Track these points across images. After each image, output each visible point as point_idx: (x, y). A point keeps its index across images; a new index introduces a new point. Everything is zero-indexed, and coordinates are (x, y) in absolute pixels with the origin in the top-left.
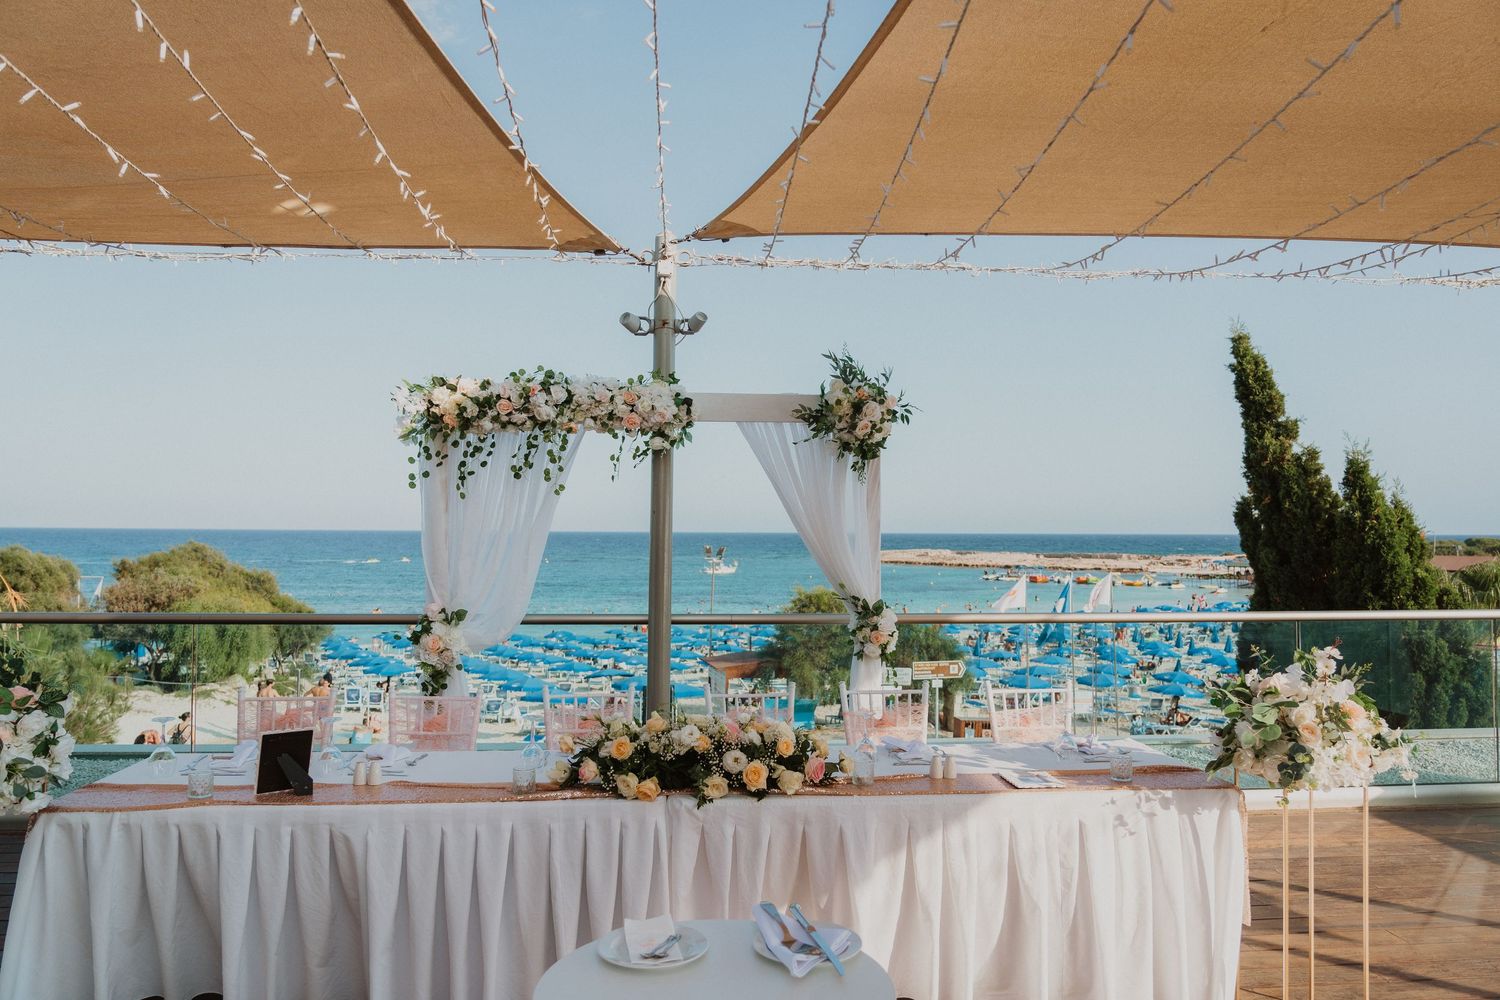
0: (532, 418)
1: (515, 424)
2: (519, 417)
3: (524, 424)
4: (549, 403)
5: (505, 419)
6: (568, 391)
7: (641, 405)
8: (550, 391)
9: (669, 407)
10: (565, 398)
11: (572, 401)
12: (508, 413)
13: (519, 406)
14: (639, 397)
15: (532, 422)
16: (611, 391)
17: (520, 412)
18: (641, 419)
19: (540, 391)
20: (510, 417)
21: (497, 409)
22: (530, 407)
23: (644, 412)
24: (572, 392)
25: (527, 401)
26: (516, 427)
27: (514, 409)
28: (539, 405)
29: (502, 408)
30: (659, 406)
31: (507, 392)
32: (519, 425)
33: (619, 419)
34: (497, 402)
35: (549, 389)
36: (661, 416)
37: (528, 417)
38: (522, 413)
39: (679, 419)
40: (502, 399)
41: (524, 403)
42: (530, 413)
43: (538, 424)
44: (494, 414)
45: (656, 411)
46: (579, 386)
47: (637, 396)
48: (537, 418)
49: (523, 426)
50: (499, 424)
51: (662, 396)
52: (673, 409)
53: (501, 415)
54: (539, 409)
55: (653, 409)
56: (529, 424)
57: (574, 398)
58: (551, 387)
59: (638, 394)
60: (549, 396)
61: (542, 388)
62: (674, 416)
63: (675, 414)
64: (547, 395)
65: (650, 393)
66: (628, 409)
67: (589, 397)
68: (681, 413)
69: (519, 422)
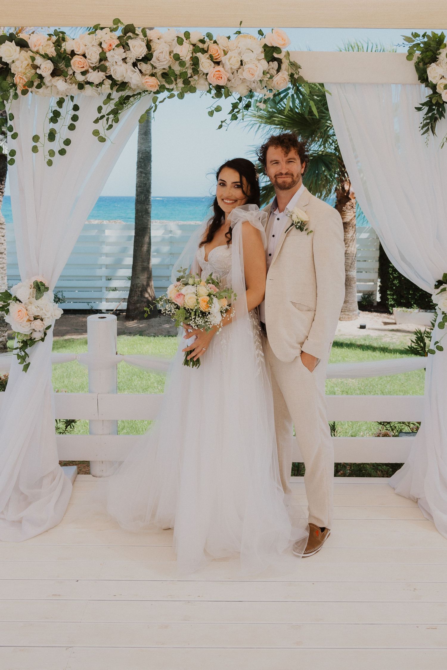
0: (110, 77)
1: (91, 84)
2: (95, 77)
3: (101, 84)
4: (128, 60)
5: (80, 78)
6: (149, 47)
7: (229, 61)
8: (129, 46)
9: (259, 62)
10: (145, 54)
11: (152, 57)
12: (83, 71)
13: (95, 64)
14: (225, 53)
15: (110, 82)
16: (194, 45)
17: (97, 70)
18: (228, 75)
19: (117, 46)
20: (87, 76)
21: (73, 67)
22: (107, 64)
23: (231, 68)
24: (152, 47)
25: (103, 58)
26: (94, 88)
27: (90, 67)
28: (116, 62)
29: (77, 65)
30: (248, 61)
31: (81, 48)
32: (97, 85)
33: (204, 74)
34: (71, 59)
35: (127, 44)
36: (250, 72)
37: (106, 76)
38: (98, 72)
39: (269, 76)
40: (76, 56)
41: (101, 60)
42: (107, 72)
43: (117, 85)
44: (71, 72)
45: (245, 67)
46: (158, 39)
47: (224, 51)
48: (113, 77)
49: (101, 87)
50: (76, 85)
51: (251, 50)
52: (264, 65)
53: (76, 74)
54: (116, 67)
55: (242, 64)
56: (108, 83)
57: (155, 54)
58: (130, 42)
59: (225, 49)
60: (127, 52)
61: (119, 43)
62: (264, 73)
63: (265, 71)
64: (125, 52)
65: (238, 48)
66: (213, 64)
67: (170, 53)
68: (271, 70)
69: (96, 82)
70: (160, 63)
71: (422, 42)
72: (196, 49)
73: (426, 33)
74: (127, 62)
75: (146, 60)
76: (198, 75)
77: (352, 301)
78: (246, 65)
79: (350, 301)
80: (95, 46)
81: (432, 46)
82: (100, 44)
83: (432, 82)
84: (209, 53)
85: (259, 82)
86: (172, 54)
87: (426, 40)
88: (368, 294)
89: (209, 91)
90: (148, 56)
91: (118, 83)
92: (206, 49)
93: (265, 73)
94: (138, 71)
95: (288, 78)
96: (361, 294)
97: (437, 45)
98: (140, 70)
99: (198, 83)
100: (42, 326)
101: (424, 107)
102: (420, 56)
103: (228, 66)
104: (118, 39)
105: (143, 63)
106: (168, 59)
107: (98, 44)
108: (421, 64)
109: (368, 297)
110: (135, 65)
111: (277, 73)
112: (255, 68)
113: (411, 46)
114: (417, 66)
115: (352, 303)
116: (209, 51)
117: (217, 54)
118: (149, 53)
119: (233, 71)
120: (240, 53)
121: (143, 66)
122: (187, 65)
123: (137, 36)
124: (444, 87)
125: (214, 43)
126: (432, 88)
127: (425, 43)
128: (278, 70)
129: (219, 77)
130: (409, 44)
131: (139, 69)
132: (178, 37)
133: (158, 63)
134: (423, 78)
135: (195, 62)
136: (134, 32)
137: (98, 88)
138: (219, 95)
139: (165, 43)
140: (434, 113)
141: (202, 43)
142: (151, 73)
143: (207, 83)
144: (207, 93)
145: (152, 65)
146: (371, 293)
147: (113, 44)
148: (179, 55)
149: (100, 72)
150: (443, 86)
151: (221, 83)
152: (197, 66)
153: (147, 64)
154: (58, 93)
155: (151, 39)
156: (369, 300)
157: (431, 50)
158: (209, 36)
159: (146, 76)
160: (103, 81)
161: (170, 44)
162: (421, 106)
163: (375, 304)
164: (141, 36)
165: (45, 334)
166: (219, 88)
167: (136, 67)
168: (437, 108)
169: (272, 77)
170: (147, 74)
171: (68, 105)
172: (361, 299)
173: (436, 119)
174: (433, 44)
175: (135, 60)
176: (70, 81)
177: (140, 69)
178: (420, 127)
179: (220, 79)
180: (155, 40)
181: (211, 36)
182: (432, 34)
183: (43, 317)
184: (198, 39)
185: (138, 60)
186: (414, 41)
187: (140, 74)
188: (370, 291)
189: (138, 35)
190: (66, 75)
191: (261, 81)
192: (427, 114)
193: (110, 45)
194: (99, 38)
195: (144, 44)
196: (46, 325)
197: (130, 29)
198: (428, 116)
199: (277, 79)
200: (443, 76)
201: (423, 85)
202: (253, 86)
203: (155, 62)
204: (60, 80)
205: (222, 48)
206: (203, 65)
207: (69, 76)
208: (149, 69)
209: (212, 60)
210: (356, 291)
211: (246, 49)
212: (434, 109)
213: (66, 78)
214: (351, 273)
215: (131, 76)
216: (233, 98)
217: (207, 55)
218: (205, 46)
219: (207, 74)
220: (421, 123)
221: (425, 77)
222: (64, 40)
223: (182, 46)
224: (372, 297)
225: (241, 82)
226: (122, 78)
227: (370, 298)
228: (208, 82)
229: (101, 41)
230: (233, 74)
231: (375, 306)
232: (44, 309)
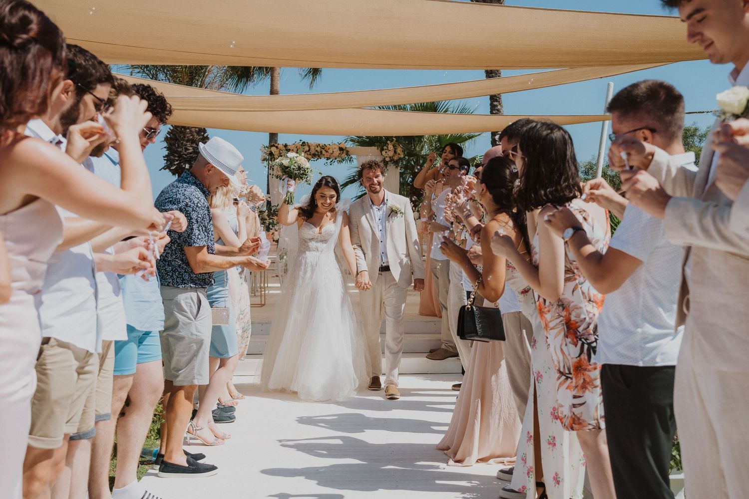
11: (310, 150)
52: (339, 152)
55: (333, 152)
67: (315, 149)
72: (321, 148)
76: (322, 155)
84: (325, 149)
89: (325, 159)
99: (322, 157)
103: (330, 152)
107: (296, 147)
110: (305, 152)
117: (327, 150)
120: (333, 149)
122: (319, 152)
125: (326, 147)
128: (343, 153)
132: (317, 145)
135: (321, 151)
138: (327, 160)
141: (323, 147)
151: (328, 157)
158: (325, 145)
166: (327, 158)
179: (328, 155)
187: (307, 154)
193: (299, 147)
195: (308, 147)
205: (328, 148)
206: (323, 152)
208: (309, 153)
209: (325, 151)
211: (335, 148)
216: (331, 160)
219: (324, 154)
222: (287, 146)
223: (318, 148)
225: (333, 156)
228: (325, 157)
230: (331, 154)
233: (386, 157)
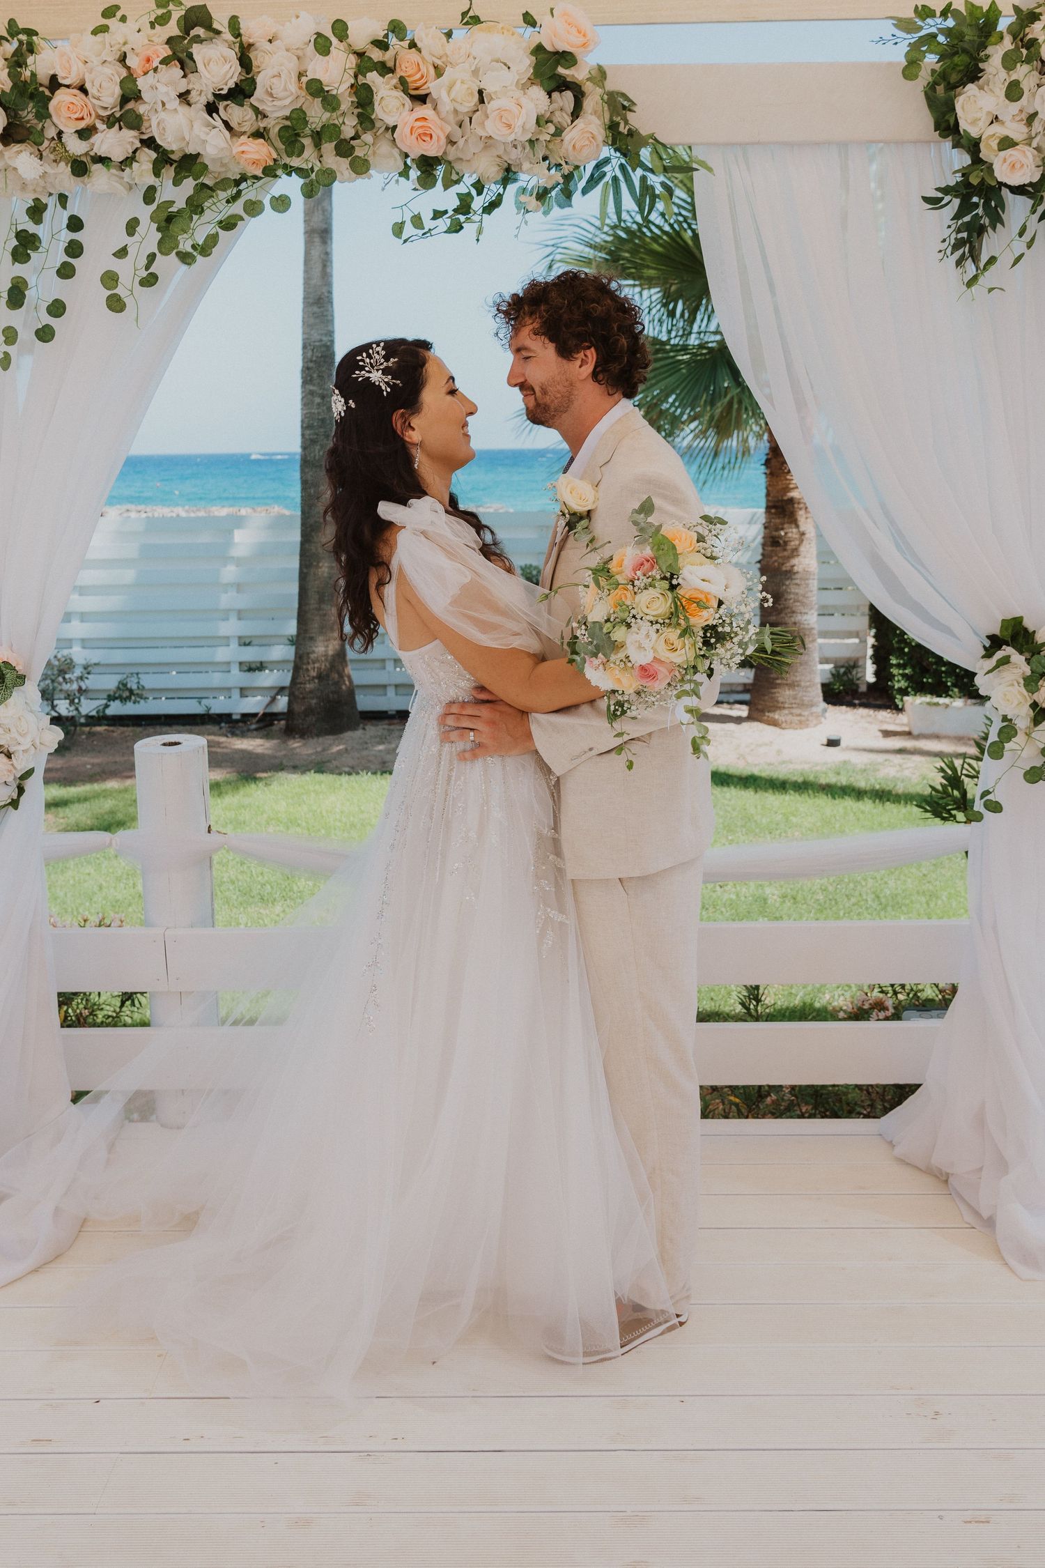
0: (150, 143)
1: (102, 160)
2: (114, 142)
3: (128, 161)
4: (193, 97)
5: (76, 147)
6: (245, 62)
7: (449, 92)
8: (195, 62)
9: (525, 94)
10: (235, 79)
11: (255, 88)
12: (82, 129)
13: (112, 109)
14: (439, 71)
15: (154, 155)
16: (360, 55)
17: (117, 125)
18: (448, 129)
19: (165, 61)
20: (92, 140)
21: (55, 119)
22: (141, 109)
23: (456, 112)
24: (255, 63)
25: (130, 94)
26: (113, 171)
27: (99, 117)
28: (164, 104)
29: (64, 113)
30: (496, 92)
31: (74, 69)
32: (121, 163)
33: (387, 129)
34: (50, 99)
35: (190, 56)
36: (504, 120)
37: (142, 141)
38: (121, 128)
39: (551, 129)
40: (62, 90)
41: (124, 100)
42: (143, 130)
43: (170, 162)
44: (51, 133)
45: (491, 106)
46: (270, 41)
47: (436, 67)
48: (159, 142)
49: (131, 168)
50: (67, 164)
51: (505, 64)
52: (538, 101)
53: (64, 136)
54: (162, 115)
55: (482, 101)
56: (147, 159)
57: (259, 80)
58: (196, 50)
59: (438, 62)
60: (190, 76)
61: (170, 53)
62: (541, 121)
63: (542, 116)
64: (185, 76)
65: (471, 57)
66: (407, 101)
67: (300, 75)
68: (558, 113)
69: (118, 155)
70: (274, 103)
71: (941, 31)
72: (364, 63)
73: (950, 5)
74: (192, 101)
75: (242, 97)
76: (374, 131)
77: (808, 684)
78: (492, 102)
79: (803, 684)
80: (110, 63)
81: (967, 38)
82: (123, 59)
83: (969, 134)
84: (399, 73)
85: (527, 144)
86: (304, 79)
87: (950, 23)
88: (846, 665)
89: (405, 173)
90: (244, 85)
91: (172, 157)
92: (390, 64)
93: (542, 123)
94: (219, 123)
95: (600, 133)
96: (829, 667)
97: (980, 37)
98: (226, 124)
99: (374, 153)
100: (10, 771)
101: (947, 199)
102: (937, 67)
103: (446, 105)
104: (167, 43)
105: (233, 105)
106: (293, 91)
107: (117, 57)
108: (940, 89)
109: (845, 673)
110: (211, 109)
111: (572, 122)
112: (515, 109)
113: (912, 41)
114: (930, 93)
115: (807, 687)
116: (398, 70)
117: (418, 76)
118: (247, 79)
119: (461, 117)
120: (475, 73)
121: (237, 114)
122: (343, 107)
123: (216, 36)
124: (999, 144)
125: (410, 48)
126: (968, 151)
127: (948, 32)
128: (576, 113)
129: (425, 134)
130: (909, 36)
131: (222, 119)
132: (319, 35)
133: (270, 104)
134: (947, 125)
135: (364, 98)
136: (209, 26)
137: (123, 170)
138: (427, 181)
139: (287, 50)
140: (977, 214)
141: (380, 49)
142: (254, 129)
143: (396, 152)
144: (400, 178)
145: (257, 111)
146: (852, 664)
147: (154, 56)
148: (319, 81)
149: (125, 130)
150: (997, 141)
151: (432, 150)
152: (369, 110)
153: (242, 105)
154: (24, 186)
155: (251, 41)
156: (849, 679)
157: (965, 51)
158: (397, 28)
159: (242, 137)
160: (134, 152)
161: (300, 53)
162: (940, 195)
163: (863, 688)
164: (228, 36)
165: (21, 790)
166: (427, 165)
167: (214, 115)
168: (982, 201)
169: (559, 132)
170: (244, 133)
171: (56, 218)
172: (829, 676)
173: (981, 230)
174: (970, 35)
175: (211, 98)
176: (52, 157)
177: (225, 119)
178: (940, 251)
179: (427, 139)
180: (262, 44)
181: (400, 29)
182: (966, 6)
183: (11, 750)
184: (371, 39)
185: (219, 97)
186: (921, 28)
187: (227, 133)
188: (849, 659)
189: (218, 33)
190: (38, 140)
191: (531, 142)
192: (957, 217)
193: (148, 60)
194: (119, 43)
195: (232, 55)
196: (19, 767)
197: (197, 18)
198: (960, 222)
199: (570, 135)
200: (997, 117)
201: (948, 143)
202: (514, 156)
203: (261, 101)
204: (23, 154)
205: (430, 59)
206: (383, 103)
207: (46, 143)
208: (250, 119)
209: (405, 91)
210: (817, 659)
211: (492, 61)
212: (976, 205)
213: (41, 148)
214: (805, 617)
215: (203, 137)
217: (393, 80)
218: (387, 57)
219: (395, 127)
220: (944, 241)
221: (952, 122)
222: (32, 49)
223: (327, 58)
224: (854, 672)
225: (482, 145)
226: (183, 145)
227: (851, 673)
228: (401, 150)
229: (124, 49)
230: (460, 127)
231: (863, 693)
232: (13, 730)
233: (1006, 143)
